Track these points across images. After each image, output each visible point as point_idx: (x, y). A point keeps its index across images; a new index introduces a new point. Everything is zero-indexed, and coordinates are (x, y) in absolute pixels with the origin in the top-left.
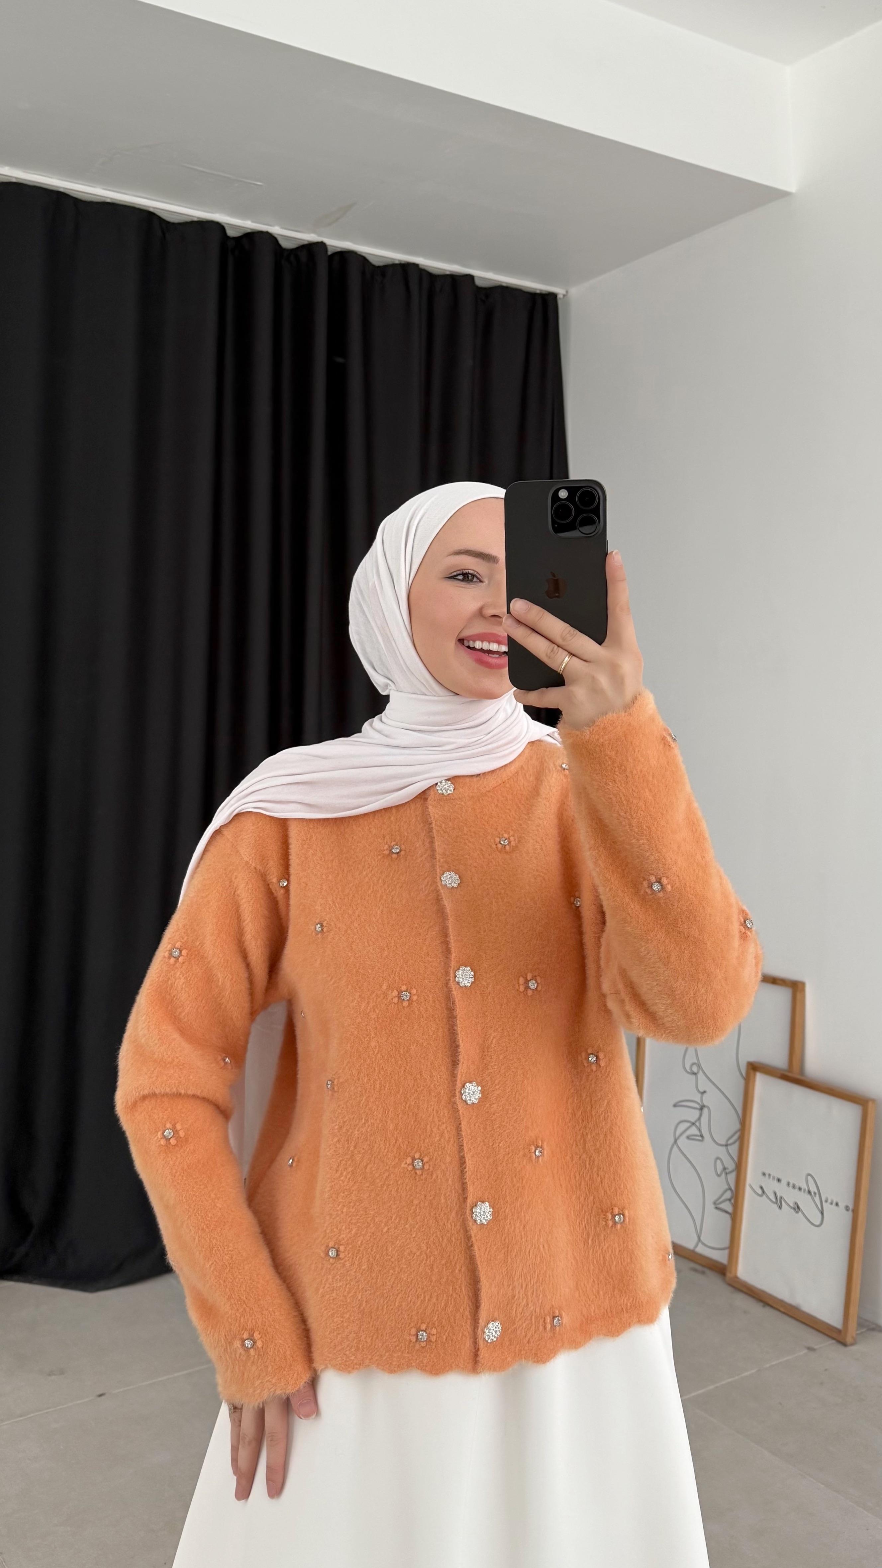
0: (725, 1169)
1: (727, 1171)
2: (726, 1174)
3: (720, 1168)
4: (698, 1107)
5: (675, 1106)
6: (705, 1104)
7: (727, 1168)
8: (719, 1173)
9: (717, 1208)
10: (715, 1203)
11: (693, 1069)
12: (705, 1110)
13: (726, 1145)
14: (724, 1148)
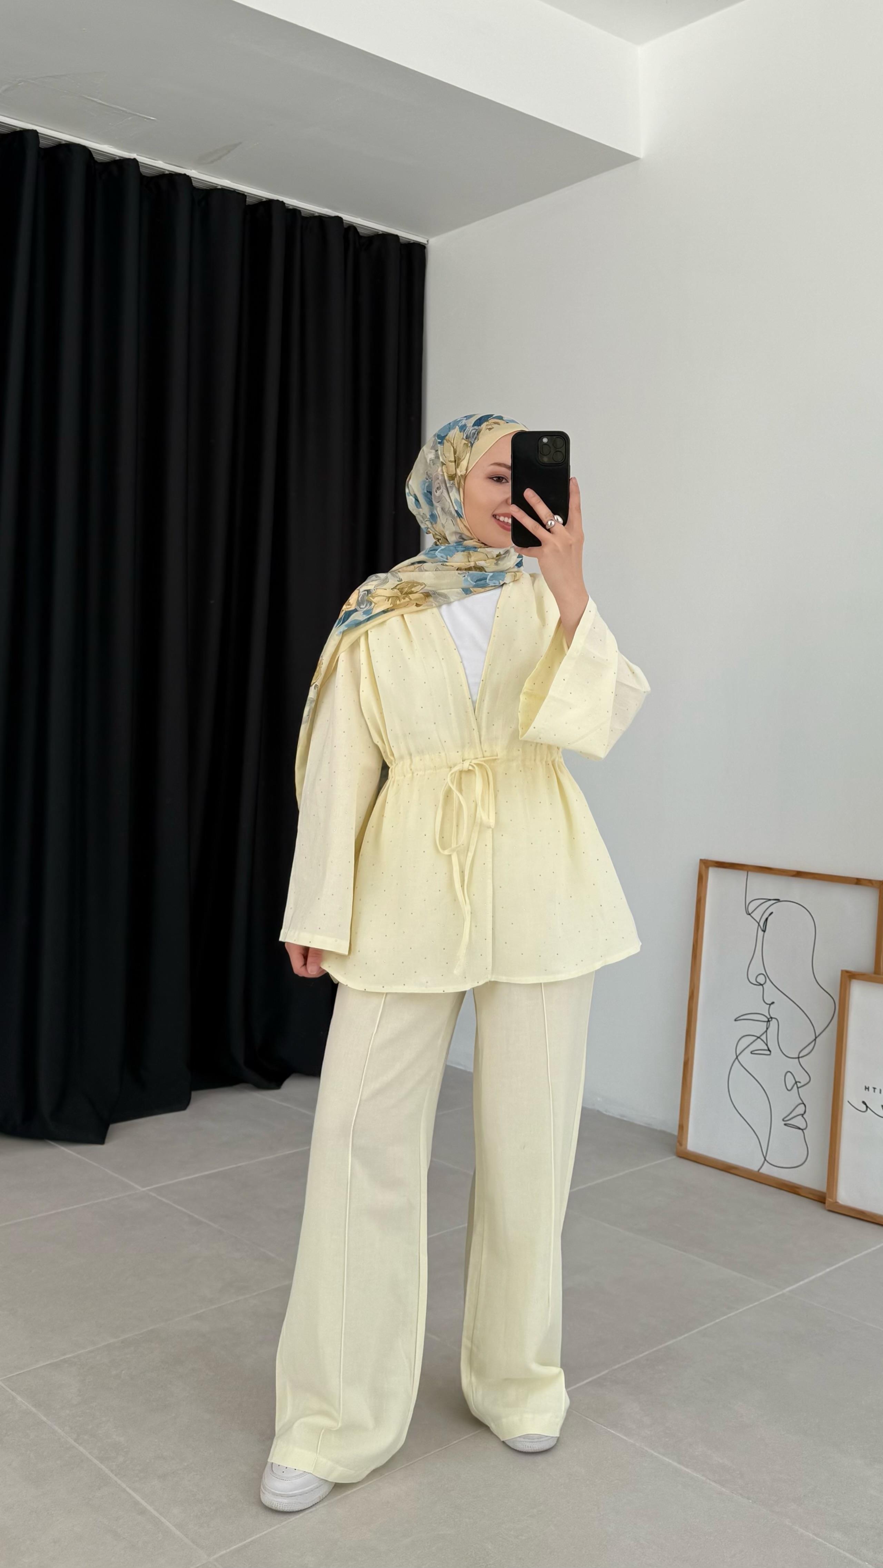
0: (796, 1082)
1: (799, 1085)
2: (798, 1088)
3: (790, 1082)
4: (767, 1020)
5: (735, 1020)
6: (772, 1016)
7: (800, 1082)
8: (789, 1088)
9: (785, 1125)
10: (783, 1120)
11: (758, 980)
12: (773, 1023)
13: (799, 1058)
14: (797, 1060)
